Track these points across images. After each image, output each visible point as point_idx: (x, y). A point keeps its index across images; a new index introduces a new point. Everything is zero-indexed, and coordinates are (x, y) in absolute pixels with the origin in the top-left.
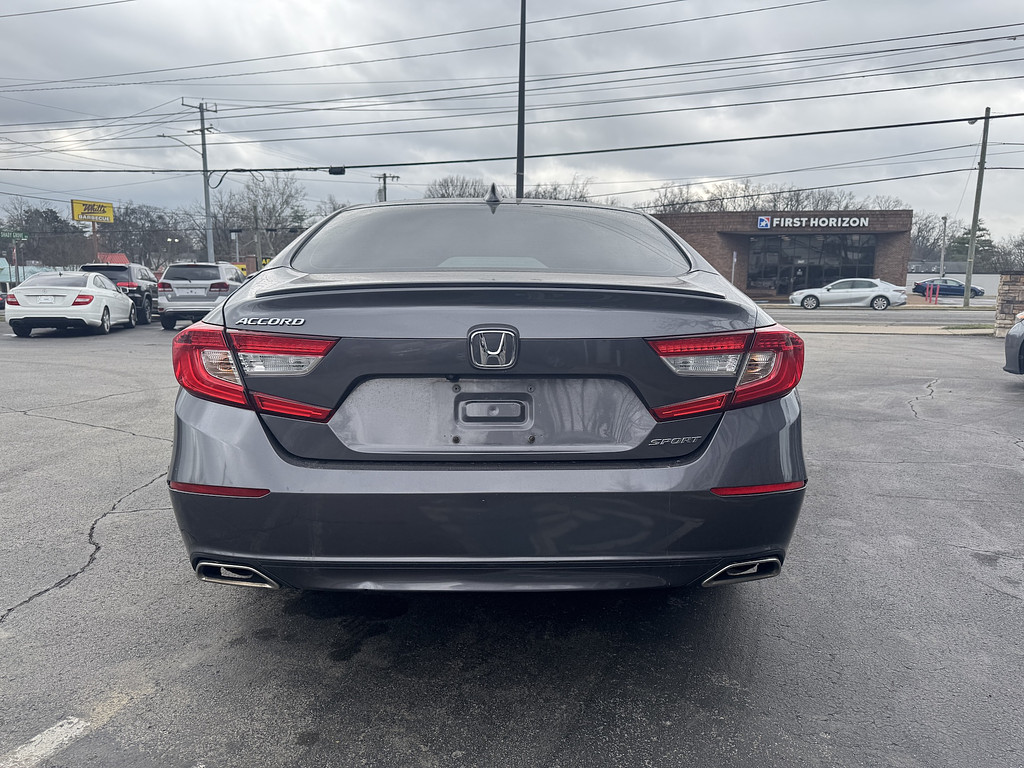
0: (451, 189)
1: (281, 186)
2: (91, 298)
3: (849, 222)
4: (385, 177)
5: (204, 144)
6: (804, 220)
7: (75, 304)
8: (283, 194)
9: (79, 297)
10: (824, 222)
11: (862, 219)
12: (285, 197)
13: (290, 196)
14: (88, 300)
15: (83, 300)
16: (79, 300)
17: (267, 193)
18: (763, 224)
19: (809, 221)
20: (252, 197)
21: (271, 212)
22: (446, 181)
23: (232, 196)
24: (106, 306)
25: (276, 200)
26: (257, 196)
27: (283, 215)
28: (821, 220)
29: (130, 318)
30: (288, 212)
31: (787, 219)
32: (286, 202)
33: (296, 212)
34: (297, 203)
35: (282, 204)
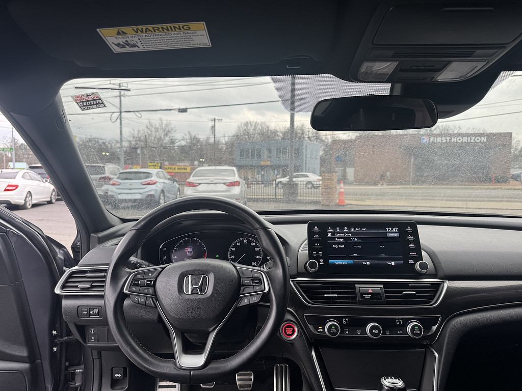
0: (250, 126)
1: (164, 126)
2: (17, 187)
3: (474, 140)
4: (215, 120)
6: (448, 138)
7: (6, 190)
8: (165, 130)
9: (9, 186)
10: (460, 140)
11: (483, 138)
12: (166, 132)
13: (168, 131)
14: (14, 188)
15: (12, 188)
16: (8, 188)
17: (157, 130)
18: (425, 141)
19: (451, 139)
20: (149, 132)
21: (160, 139)
22: (247, 122)
23: (139, 131)
24: (29, 192)
25: (161, 133)
26: (152, 132)
27: (165, 141)
28: (458, 139)
29: (51, 198)
30: (167, 139)
31: (438, 138)
32: (166, 135)
33: (171, 140)
34: (172, 135)
35: (164, 136)
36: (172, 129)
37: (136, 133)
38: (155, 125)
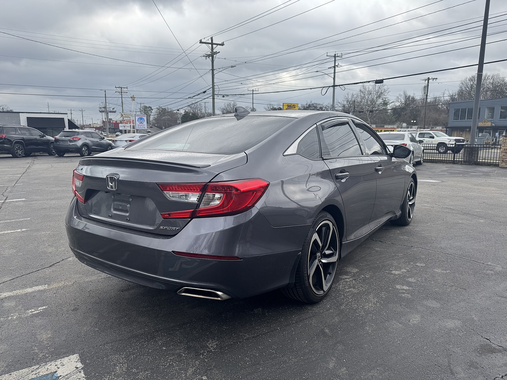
1: (377, 88)
4: (429, 79)
5: (335, 73)
8: (378, 92)
12: (379, 94)
13: (381, 93)
17: (370, 93)
20: (362, 95)
21: (373, 101)
23: (353, 95)
25: (374, 96)
26: (365, 95)
27: (377, 103)
30: (380, 101)
32: (379, 97)
33: (385, 101)
34: (385, 97)
35: (376, 98)
36: (385, 91)
37: (350, 97)
38: (369, 88)
